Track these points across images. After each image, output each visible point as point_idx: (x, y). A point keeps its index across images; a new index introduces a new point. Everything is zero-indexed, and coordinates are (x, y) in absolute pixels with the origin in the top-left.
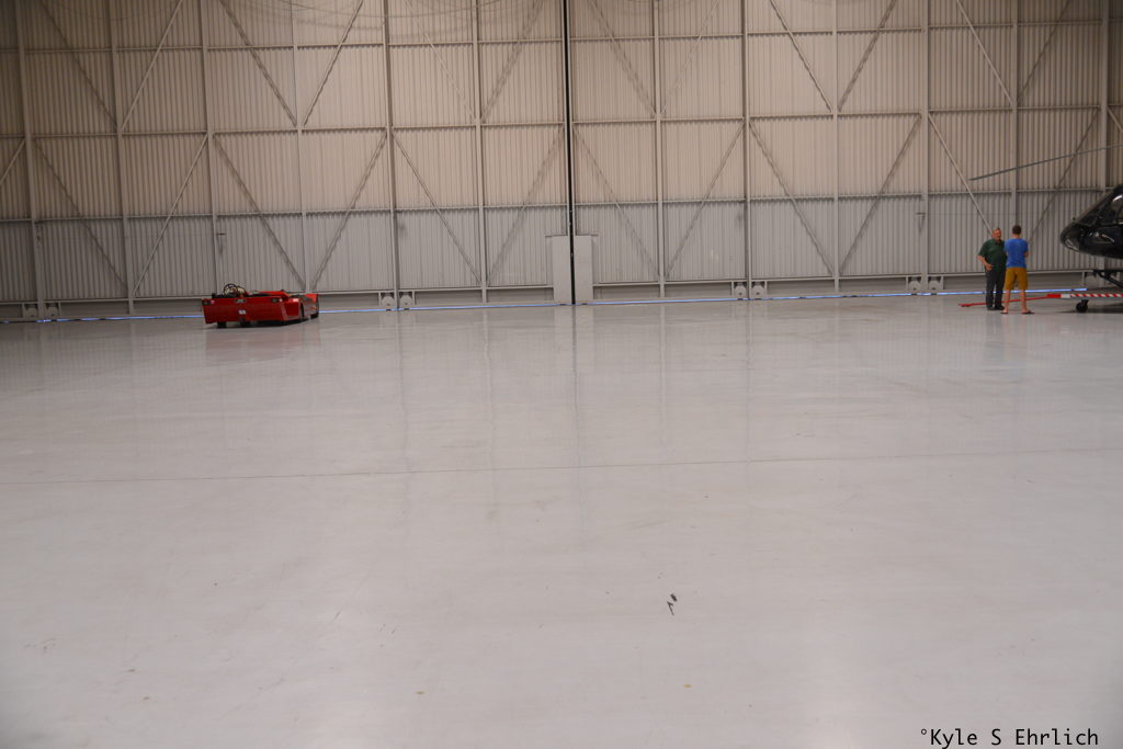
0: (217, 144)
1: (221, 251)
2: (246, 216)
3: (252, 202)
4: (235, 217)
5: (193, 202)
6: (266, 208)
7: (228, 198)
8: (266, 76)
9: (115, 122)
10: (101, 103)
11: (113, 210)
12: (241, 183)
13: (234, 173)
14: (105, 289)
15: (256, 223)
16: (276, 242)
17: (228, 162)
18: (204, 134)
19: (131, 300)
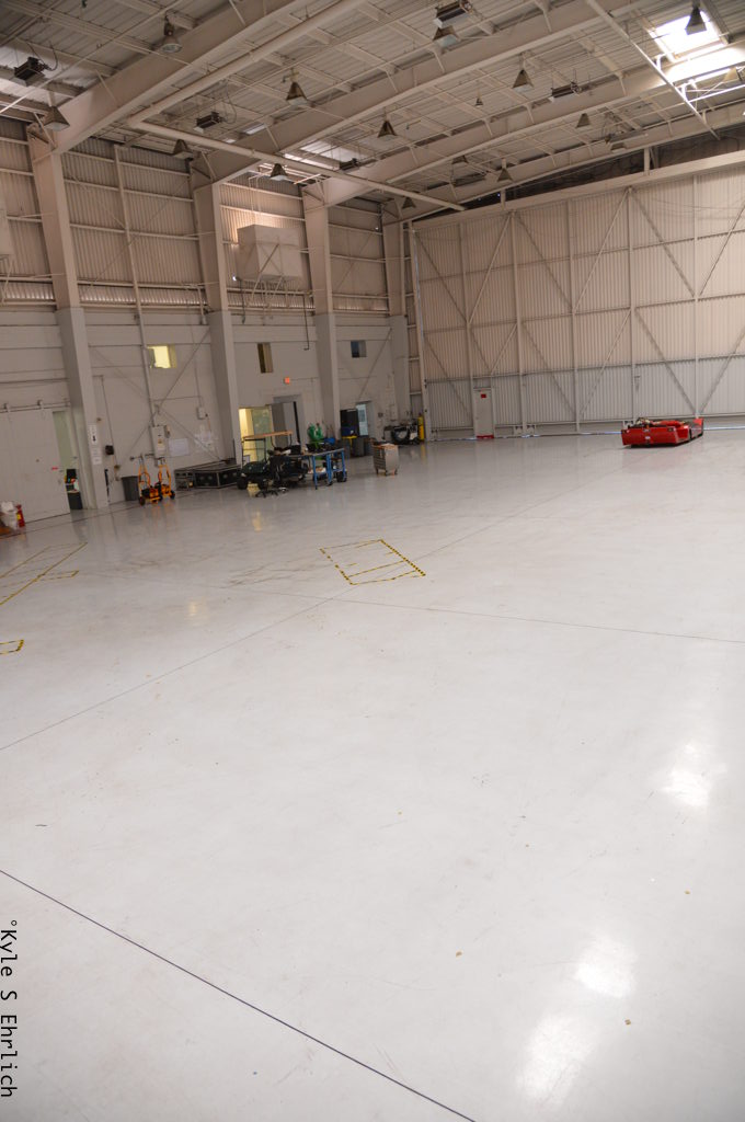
0: (637, 314)
1: (637, 387)
2: (655, 364)
3: (660, 354)
4: (647, 364)
5: (620, 356)
6: (669, 356)
7: (644, 352)
8: (674, 262)
9: (571, 306)
10: (562, 294)
11: (568, 365)
12: (653, 341)
13: (649, 333)
14: (562, 415)
15: (663, 367)
16: (676, 380)
17: (645, 327)
18: (629, 308)
19: (578, 422)
